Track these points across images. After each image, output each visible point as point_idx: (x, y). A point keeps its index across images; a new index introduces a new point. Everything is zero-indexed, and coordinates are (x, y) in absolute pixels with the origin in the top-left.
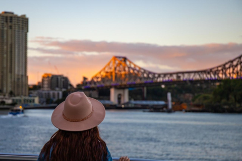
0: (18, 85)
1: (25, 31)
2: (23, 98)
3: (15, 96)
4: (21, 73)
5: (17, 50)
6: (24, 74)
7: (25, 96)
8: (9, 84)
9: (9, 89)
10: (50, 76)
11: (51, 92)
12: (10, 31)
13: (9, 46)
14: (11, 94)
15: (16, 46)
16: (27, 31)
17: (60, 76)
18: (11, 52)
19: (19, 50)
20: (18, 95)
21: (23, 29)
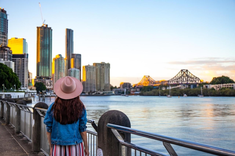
0: (106, 87)
1: (109, 68)
2: (108, 92)
3: (105, 91)
4: (107, 83)
5: (105, 75)
6: (108, 83)
7: (109, 91)
8: (103, 87)
9: (103, 89)
10: (123, 83)
11: (123, 89)
12: (103, 69)
13: (103, 74)
14: (103, 90)
15: (105, 74)
16: (110, 68)
17: (128, 83)
18: (103, 76)
19: (106, 75)
20: (106, 91)
21: (108, 68)
